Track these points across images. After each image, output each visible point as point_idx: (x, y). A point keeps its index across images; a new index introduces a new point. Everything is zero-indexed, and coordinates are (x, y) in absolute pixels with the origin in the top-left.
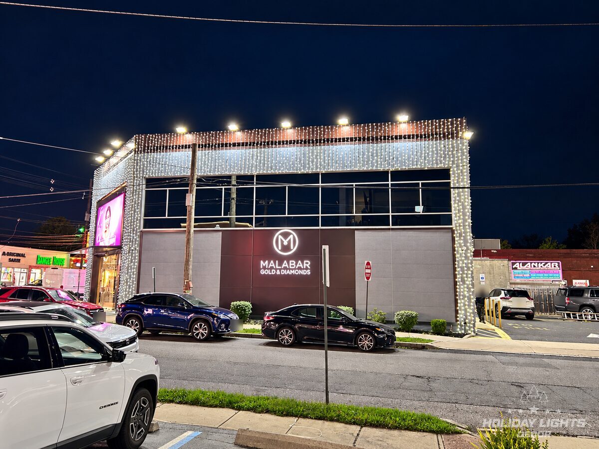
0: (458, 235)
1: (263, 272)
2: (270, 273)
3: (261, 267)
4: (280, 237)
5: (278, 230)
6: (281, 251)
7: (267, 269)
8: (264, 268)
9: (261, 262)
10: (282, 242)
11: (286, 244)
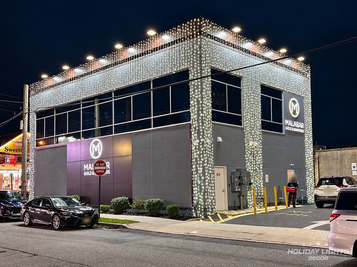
0: (193, 129)
1: (85, 174)
2: (89, 175)
3: (84, 170)
4: (93, 145)
5: (92, 140)
6: (93, 155)
7: (88, 171)
8: (86, 170)
9: (85, 165)
10: (94, 149)
11: (96, 150)
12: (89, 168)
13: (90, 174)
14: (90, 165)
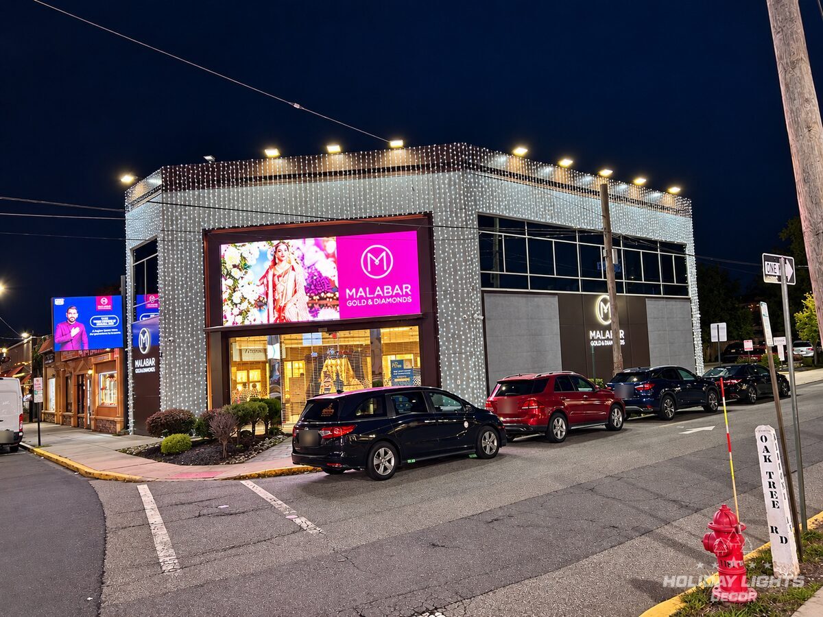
1: (593, 344)
3: (591, 338)
4: (602, 304)
6: (603, 318)
7: (595, 340)
8: (593, 339)
9: (591, 332)
10: (603, 309)
11: (606, 311)
12: (597, 336)
13: (600, 345)
14: (598, 332)
